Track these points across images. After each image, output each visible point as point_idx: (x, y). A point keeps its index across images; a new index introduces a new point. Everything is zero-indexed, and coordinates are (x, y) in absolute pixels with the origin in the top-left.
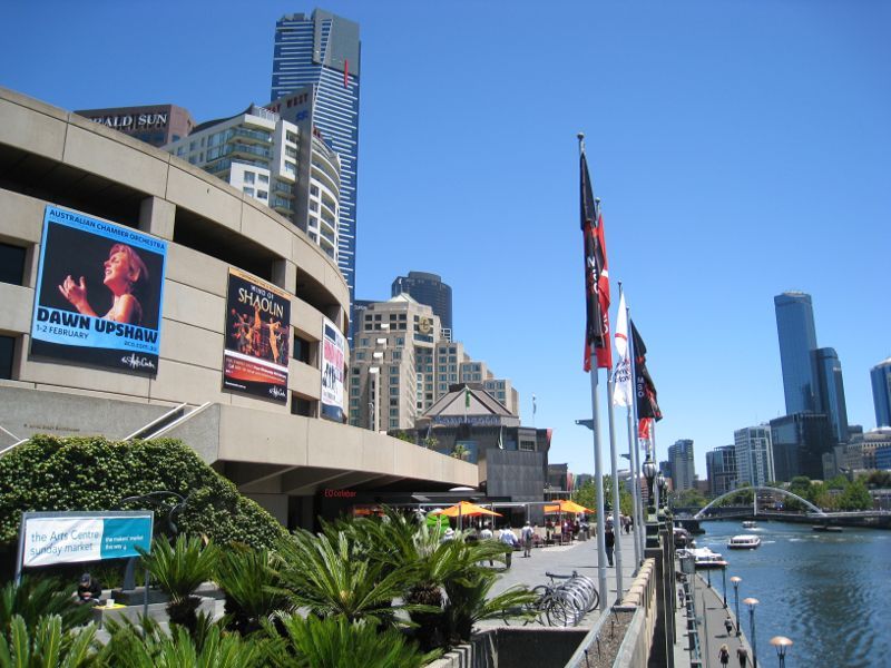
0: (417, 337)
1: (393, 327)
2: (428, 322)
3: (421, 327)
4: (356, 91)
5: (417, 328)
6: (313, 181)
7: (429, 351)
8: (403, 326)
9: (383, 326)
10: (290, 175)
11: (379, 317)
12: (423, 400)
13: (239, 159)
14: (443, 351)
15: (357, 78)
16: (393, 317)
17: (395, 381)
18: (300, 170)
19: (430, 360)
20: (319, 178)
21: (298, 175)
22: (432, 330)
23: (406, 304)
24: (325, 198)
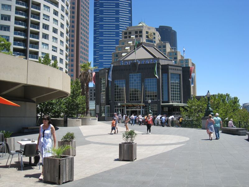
1: (136, 36)
2: (152, 34)
3: (149, 36)
5: (147, 37)
8: (141, 36)
9: (132, 36)
14: (160, 47)
16: (136, 32)
22: (155, 38)
23: (142, 26)
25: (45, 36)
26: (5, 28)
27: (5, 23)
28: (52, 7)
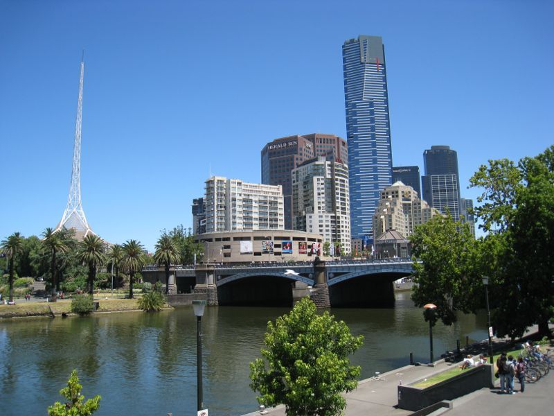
0: (403, 200)
1: (393, 197)
2: (408, 193)
3: (405, 195)
4: (384, 72)
5: (403, 196)
6: (336, 177)
7: (410, 204)
8: (397, 196)
9: (389, 197)
10: (329, 177)
11: (387, 193)
12: (408, 225)
13: (315, 175)
14: (415, 204)
15: (384, 65)
16: (393, 193)
17: (390, 220)
18: (332, 174)
19: (410, 208)
20: (339, 175)
21: (332, 176)
22: (410, 196)
23: (398, 187)
24: (341, 180)
26: (327, 231)
27: (327, 228)
28: (344, 216)
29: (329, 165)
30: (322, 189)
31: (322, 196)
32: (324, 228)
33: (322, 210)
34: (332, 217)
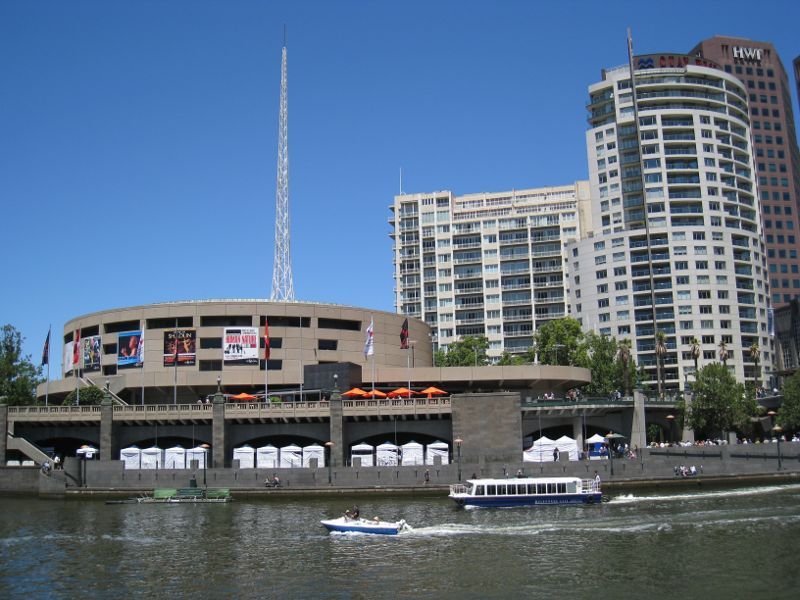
6: (645, 112)
10: (629, 117)
13: (593, 125)
24: (666, 120)
25: (683, 280)
26: (621, 286)
27: (621, 278)
28: (690, 230)
29: (623, 85)
30: (612, 160)
31: (611, 181)
32: (611, 280)
33: (612, 226)
34: (634, 241)
